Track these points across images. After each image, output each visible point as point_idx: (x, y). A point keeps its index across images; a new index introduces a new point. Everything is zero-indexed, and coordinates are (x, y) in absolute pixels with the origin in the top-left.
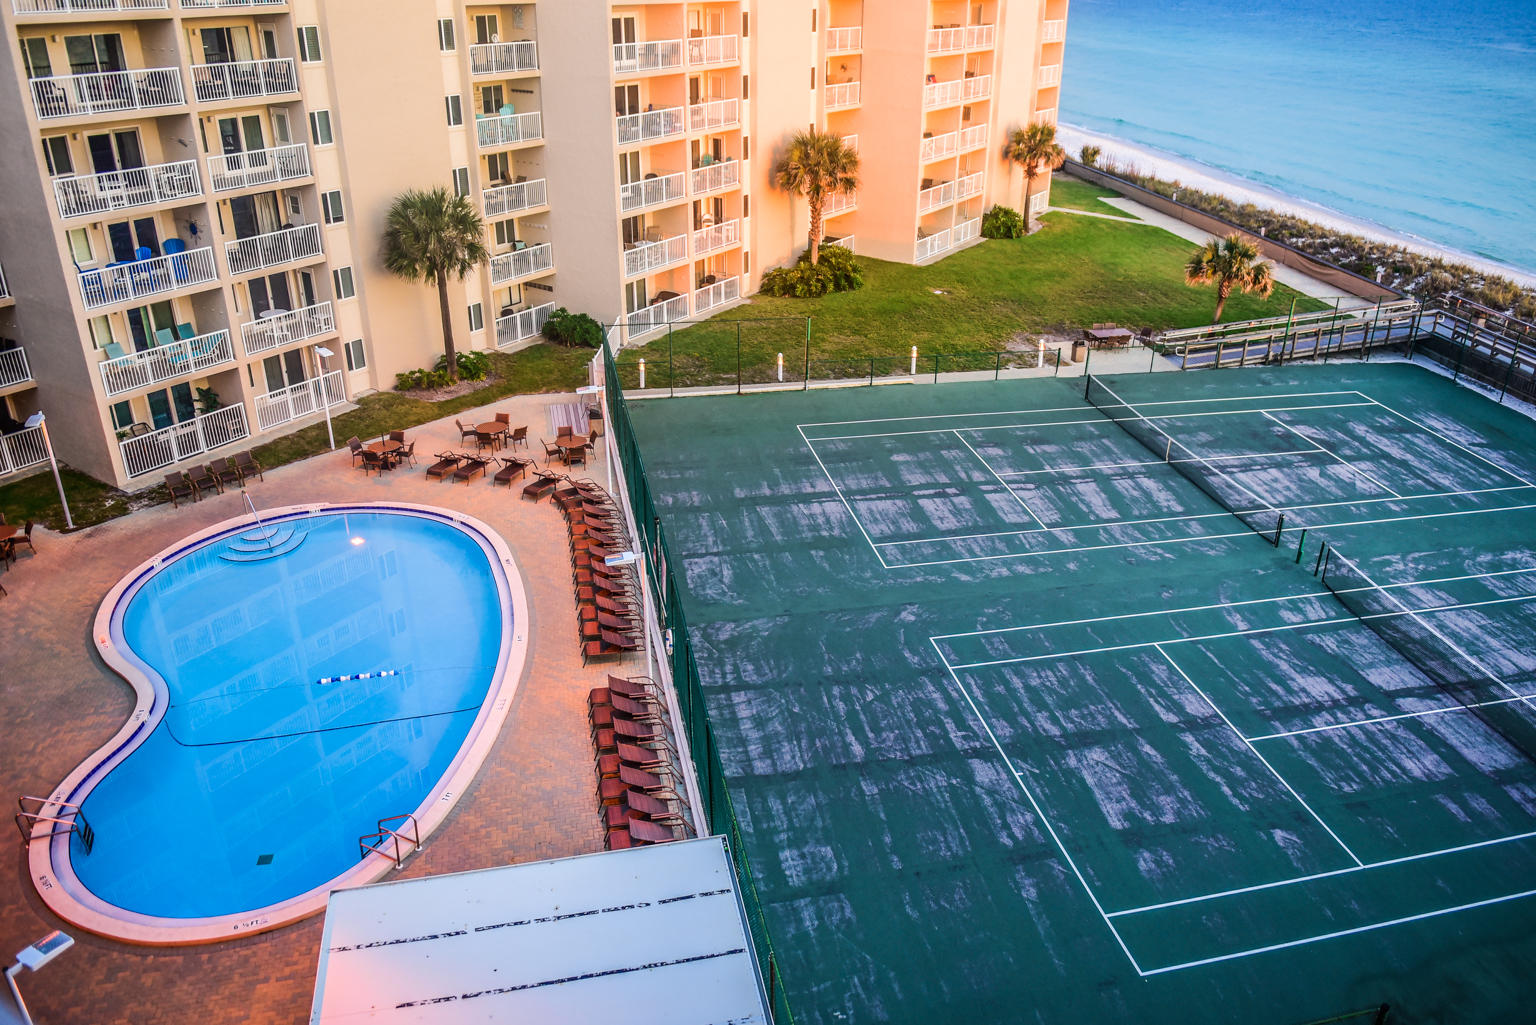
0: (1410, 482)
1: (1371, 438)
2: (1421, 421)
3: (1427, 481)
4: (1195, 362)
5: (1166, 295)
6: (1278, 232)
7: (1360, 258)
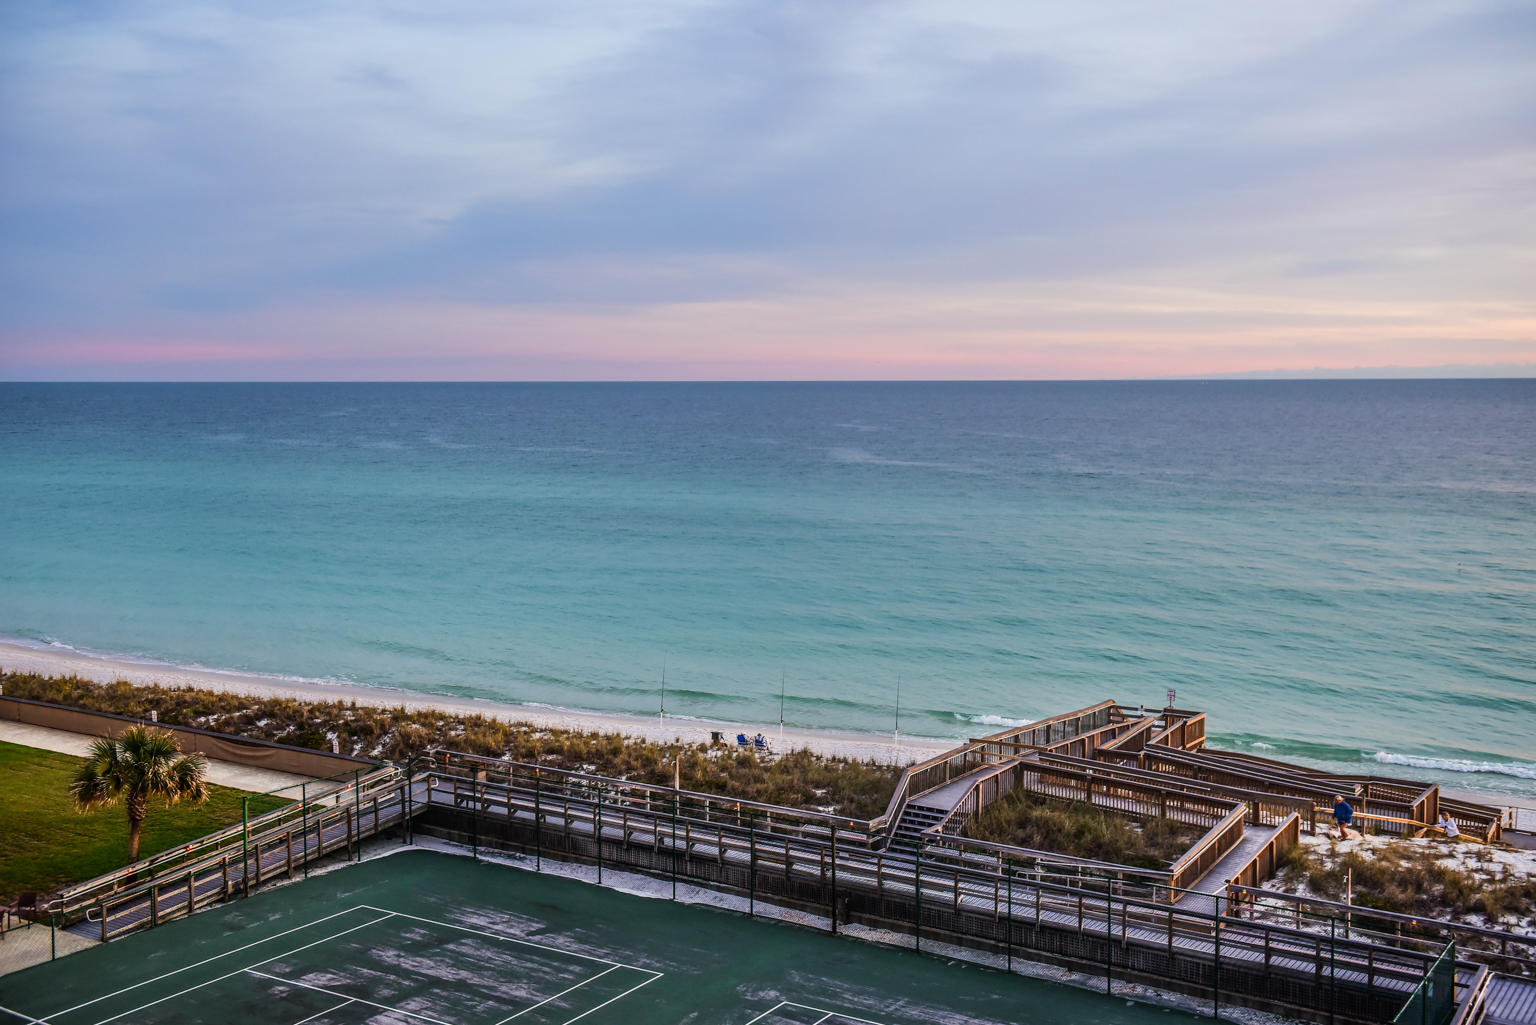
0: (480, 1008)
1: (408, 963)
2: (460, 922)
3: (498, 999)
4: (122, 924)
5: (36, 836)
6: (178, 709)
7: (300, 726)
